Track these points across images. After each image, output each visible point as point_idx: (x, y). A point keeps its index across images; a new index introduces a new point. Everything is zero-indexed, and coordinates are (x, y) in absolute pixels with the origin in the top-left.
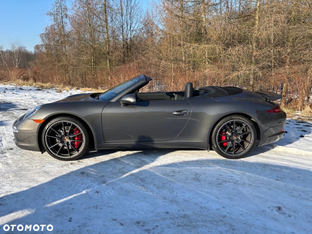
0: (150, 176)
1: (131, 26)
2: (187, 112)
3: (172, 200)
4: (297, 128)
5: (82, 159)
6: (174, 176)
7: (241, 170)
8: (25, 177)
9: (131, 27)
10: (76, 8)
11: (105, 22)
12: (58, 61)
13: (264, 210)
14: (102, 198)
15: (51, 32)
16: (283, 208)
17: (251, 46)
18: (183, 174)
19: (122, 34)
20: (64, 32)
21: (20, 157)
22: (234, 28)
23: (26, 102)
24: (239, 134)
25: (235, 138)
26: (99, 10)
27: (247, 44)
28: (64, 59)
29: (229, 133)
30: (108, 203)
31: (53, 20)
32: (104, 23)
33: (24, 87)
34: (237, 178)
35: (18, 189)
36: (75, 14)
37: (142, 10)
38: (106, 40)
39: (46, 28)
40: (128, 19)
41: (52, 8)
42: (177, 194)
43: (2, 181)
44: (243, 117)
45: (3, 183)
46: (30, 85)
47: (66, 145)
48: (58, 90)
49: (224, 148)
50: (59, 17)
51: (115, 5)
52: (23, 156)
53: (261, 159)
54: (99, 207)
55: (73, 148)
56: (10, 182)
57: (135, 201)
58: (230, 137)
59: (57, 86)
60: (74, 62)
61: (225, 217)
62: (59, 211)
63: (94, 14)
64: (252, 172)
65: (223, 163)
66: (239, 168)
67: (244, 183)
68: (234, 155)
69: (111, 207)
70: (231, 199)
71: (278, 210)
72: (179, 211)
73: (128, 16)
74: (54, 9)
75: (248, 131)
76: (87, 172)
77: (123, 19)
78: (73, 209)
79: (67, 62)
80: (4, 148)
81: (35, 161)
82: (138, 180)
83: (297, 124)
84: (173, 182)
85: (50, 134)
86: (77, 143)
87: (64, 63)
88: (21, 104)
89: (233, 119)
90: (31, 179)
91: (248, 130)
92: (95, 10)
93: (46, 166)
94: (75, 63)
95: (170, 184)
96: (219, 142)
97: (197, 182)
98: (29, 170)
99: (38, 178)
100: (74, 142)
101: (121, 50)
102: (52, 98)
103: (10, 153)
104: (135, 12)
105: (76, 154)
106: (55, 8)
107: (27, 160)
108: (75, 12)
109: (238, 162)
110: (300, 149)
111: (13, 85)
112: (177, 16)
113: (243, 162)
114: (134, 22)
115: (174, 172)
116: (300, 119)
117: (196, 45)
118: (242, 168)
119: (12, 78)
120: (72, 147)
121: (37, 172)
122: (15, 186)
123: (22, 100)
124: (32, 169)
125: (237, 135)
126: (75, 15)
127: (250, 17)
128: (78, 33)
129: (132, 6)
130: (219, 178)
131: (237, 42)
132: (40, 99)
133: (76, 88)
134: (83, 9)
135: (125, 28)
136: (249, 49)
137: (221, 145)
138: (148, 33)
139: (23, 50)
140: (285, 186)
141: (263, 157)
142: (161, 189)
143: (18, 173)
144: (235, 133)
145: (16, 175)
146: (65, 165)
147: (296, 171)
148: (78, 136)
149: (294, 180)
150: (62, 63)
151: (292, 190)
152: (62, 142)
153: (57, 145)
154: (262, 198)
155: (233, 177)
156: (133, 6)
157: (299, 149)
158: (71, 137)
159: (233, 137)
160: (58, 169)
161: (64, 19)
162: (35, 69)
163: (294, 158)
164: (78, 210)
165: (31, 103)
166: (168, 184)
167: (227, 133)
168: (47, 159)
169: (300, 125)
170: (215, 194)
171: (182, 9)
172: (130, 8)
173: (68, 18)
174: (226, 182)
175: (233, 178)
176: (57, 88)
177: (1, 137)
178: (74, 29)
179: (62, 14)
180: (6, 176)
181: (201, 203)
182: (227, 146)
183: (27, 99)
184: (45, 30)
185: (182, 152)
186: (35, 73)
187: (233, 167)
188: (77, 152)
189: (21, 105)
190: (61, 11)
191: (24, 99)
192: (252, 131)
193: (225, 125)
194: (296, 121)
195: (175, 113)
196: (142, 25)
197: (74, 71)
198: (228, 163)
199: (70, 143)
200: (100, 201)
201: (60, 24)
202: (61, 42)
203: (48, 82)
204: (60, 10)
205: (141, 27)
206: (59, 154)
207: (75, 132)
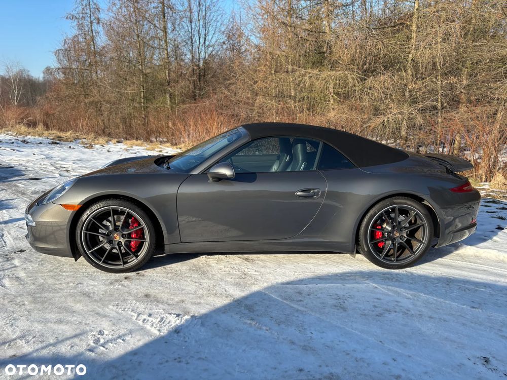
0: (261, 301)
1: (205, 39)
2: (318, 192)
3: (304, 346)
4: (487, 212)
5: (144, 270)
6: (301, 301)
7: (410, 289)
8: (51, 304)
9: (205, 41)
10: (114, 9)
11: (163, 31)
12: (85, 95)
13: (461, 364)
14: (186, 342)
15: (73, 46)
16: (491, 359)
17: (404, 74)
18: (316, 297)
19: (191, 51)
20: (94, 48)
21: (37, 265)
22: (377, 45)
23: (36, 166)
24: (405, 227)
25: (398, 235)
26: (153, 12)
27: (397, 71)
28: (95, 91)
29: (387, 227)
30: (198, 352)
31: (76, 28)
32: (161, 34)
33: (29, 138)
34: (406, 303)
35: (42, 325)
36: (113, 17)
37: (224, 13)
38: (165, 62)
39: (65, 40)
40: (201, 27)
41: (74, 8)
42: (311, 335)
43: (13, 312)
44: (410, 200)
45: (15, 315)
46: (39, 135)
47: (117, 247)
48: (86, 144)
49: (379, 250)
50: (86, 23)
51: (179, 4)
52: (42, 264)
53: (440, 268)
54: (184, 360)
55: (128, 250)
56: (27, 313)
57: (243, 348)
58: (390, 233)
59: (84, 137)
60: (113, 96)
61: (400, 377)
62: (116, 368)
63: (144, 18)
64: (430, 293)
65: (378, 276)
66: (406, 285)
67: (421, 313)
68: (395, 263)
69: (203, 359)
70: (403, 343)
71: (485, 363)
72: (320, 366)
73: (201, 22)
74: (77, 10)
75: (419, 224)
76: (154, 294)
77: (193, 27)
78: (140, 363)
79: (99, 98)
80: (8, 248)
81: (64, 274)
82: (243, 308)
83: (486, 206)
84: (302, 312)
85: (89, 228)
86: (135, 243)
87: (96, 99)
88: (29, 169)
89: (395, 203)
90: (61, 306)
91: (419, 222)
92: (146, 11)
93: (85, 283)
94: (113, 99)
95: (298, 317)
96: (371, 241)
97: (341, 313)
98: (56, 291)
99: (73, 305)
100: (130, 242)
101: (190, 78)
102: (79, 159)
103: (20, 258)
104: (212, 14)
105: (133, 261)
106: (80, 8)
107: (50, 271)
108: (113, 15)
109: (404, 275)
110: (501, 251)
111: (11, 135)
112: (284, 23)
113: (412, 274)
114: (211, 33)
115: (300, 293)
116: (490, 195)
117: (316, 71)
118: (412, 286)
119: (7, 122)
120: (125, 250)
121: (70, 295)
122: (36, 321)
123: (28, 161)
124: (61, 289)
125: (401, 230)
126: (113, 19)
127: (403, 26)
128: (118, 49)
129: (207, 6)
130: (376, 304)
131: (383, 69)
132: (59, 160)
133: (116, 140)
134: (126, 10)
135: (196, 41)
136: (402, 78)
137: (375, 246)
138: (233, 50)
139: (25, 75)
140: (487, 318)
141: (442, 265)
142: (283, 326)
143: (38, 295)
144: (397, 227)
145: (35, 301)
146: (117, 281)
147: (501, 291)
148: (136, 232)
149: (500, 307)
150: (91, 99)
151: (502, 326)
152: (110, 242)
153: (101, 247)
154: (455, 342)
155: (400, 302)
156: (209, 6)
157: (499, 251)
158: (125, 233)
159: (395, 232)
160: (103, 288)
161: (95, 26)
162: (46, 107)
163: (492, 268)
164: (148, 365)
165: (44, 166)
166: (294, 316)
167: (385, 226)
168: (84, 270)
169: (490, 206)
170: (375, 334)
171: (291, 12)
172: (204, 8)
173: (101, 24)
174: (389, 311)
175: (400, 304)
176: (84, 140)
177: (2, 230)
178: (112, 42)
179: (90, 17)
180: (18, 301)
181: (355, 351)
182: (383, 248)
183: (37, 159)
184: (63, 44)
185: (308, 256)
186: (47, 114)
187: (396, 284)
188: (134, 258)
189: (28, 171)
190: (90, 13)
191: (32, 159)
192: (425, 222)
193: (382, 214)
194: (484, 200)
195: (299, 193)
196: (223, 37)
197: (112, 112)
198: (387, 275)
199: (123, 244)
200: (184, 348)
201: (89, 34)
202: (90, 63)
203: (69, 131)
204: (88, 11)
205: (222, 41)
206: (104, 262)
207: (131, 224)
